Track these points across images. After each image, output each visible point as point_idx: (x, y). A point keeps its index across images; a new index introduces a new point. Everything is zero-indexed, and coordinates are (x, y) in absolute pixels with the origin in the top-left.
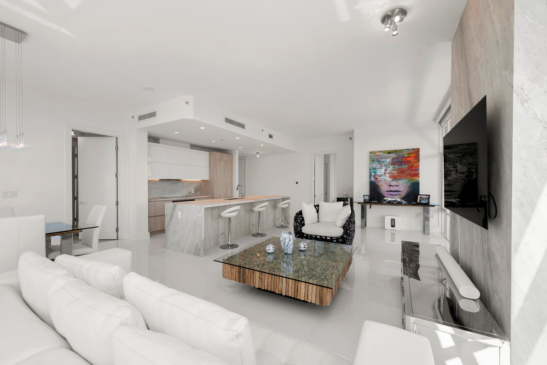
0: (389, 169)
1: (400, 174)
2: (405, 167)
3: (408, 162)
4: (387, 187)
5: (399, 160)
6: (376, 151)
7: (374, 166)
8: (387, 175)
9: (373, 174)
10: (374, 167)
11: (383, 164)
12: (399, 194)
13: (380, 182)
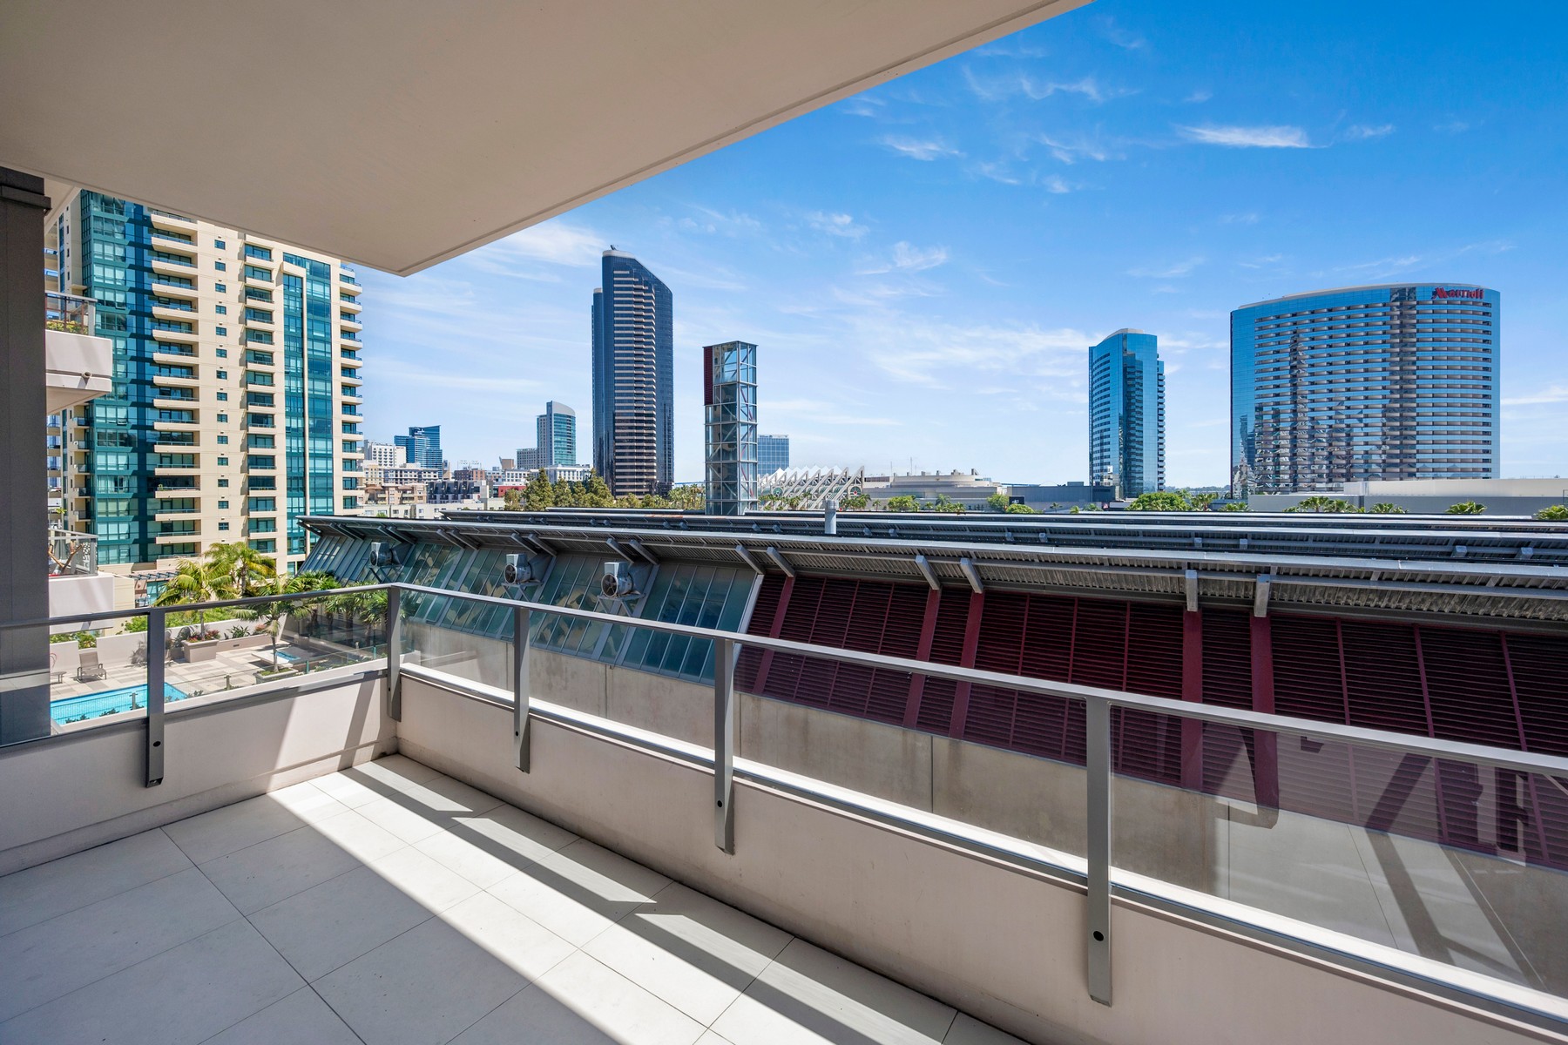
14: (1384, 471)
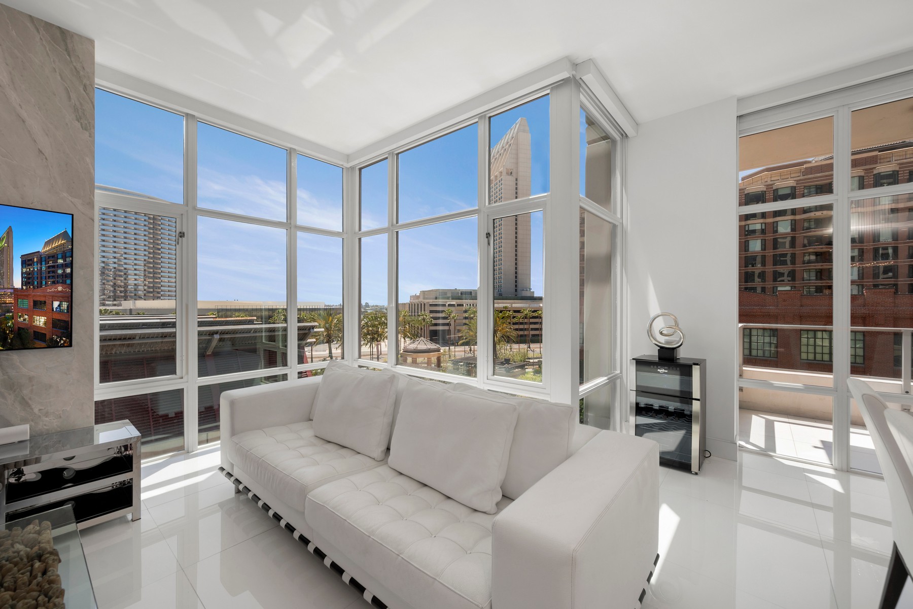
14: (145, 295)
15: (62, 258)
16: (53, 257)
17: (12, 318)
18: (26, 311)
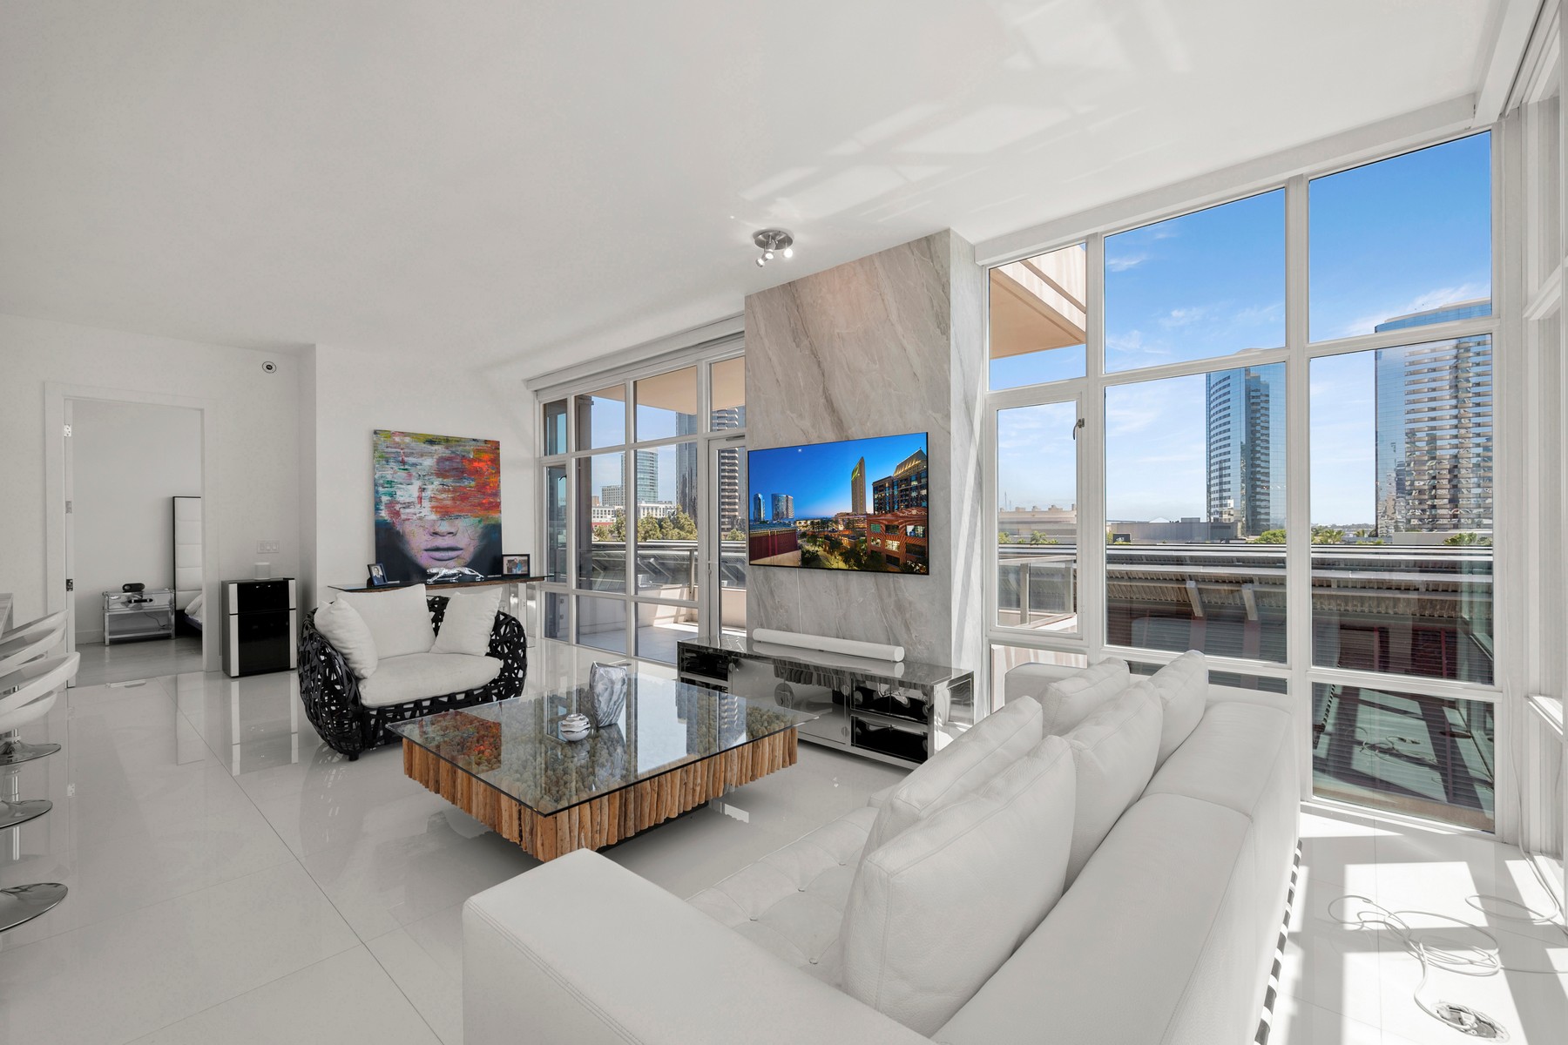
0: (430, 487)
1: (458, 503)
2: (470, 484)
3: (476, 473)
4: (427, 537)
5: (455, 465)
6: (393, 429)
7: (389, 475)
8: (426, 503)
9: (385, 499)
10: (389, 478)
11: (413, 471)
12: (458, 557)
13: (407, 522)
15: (916, 480)
16: (906, 480)
17: (865, 541)
18: (878, 535)
